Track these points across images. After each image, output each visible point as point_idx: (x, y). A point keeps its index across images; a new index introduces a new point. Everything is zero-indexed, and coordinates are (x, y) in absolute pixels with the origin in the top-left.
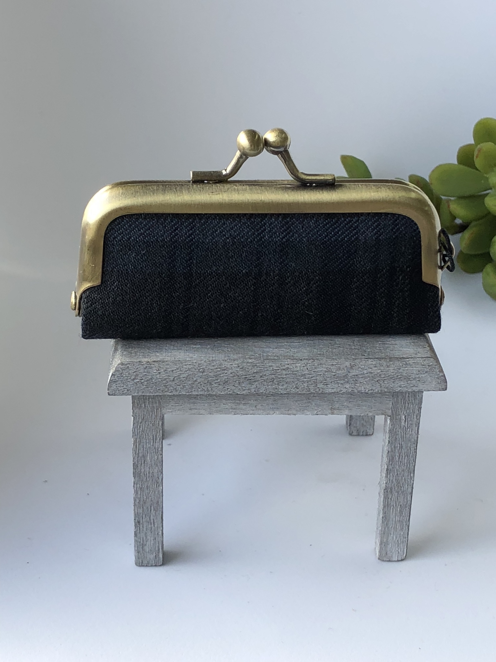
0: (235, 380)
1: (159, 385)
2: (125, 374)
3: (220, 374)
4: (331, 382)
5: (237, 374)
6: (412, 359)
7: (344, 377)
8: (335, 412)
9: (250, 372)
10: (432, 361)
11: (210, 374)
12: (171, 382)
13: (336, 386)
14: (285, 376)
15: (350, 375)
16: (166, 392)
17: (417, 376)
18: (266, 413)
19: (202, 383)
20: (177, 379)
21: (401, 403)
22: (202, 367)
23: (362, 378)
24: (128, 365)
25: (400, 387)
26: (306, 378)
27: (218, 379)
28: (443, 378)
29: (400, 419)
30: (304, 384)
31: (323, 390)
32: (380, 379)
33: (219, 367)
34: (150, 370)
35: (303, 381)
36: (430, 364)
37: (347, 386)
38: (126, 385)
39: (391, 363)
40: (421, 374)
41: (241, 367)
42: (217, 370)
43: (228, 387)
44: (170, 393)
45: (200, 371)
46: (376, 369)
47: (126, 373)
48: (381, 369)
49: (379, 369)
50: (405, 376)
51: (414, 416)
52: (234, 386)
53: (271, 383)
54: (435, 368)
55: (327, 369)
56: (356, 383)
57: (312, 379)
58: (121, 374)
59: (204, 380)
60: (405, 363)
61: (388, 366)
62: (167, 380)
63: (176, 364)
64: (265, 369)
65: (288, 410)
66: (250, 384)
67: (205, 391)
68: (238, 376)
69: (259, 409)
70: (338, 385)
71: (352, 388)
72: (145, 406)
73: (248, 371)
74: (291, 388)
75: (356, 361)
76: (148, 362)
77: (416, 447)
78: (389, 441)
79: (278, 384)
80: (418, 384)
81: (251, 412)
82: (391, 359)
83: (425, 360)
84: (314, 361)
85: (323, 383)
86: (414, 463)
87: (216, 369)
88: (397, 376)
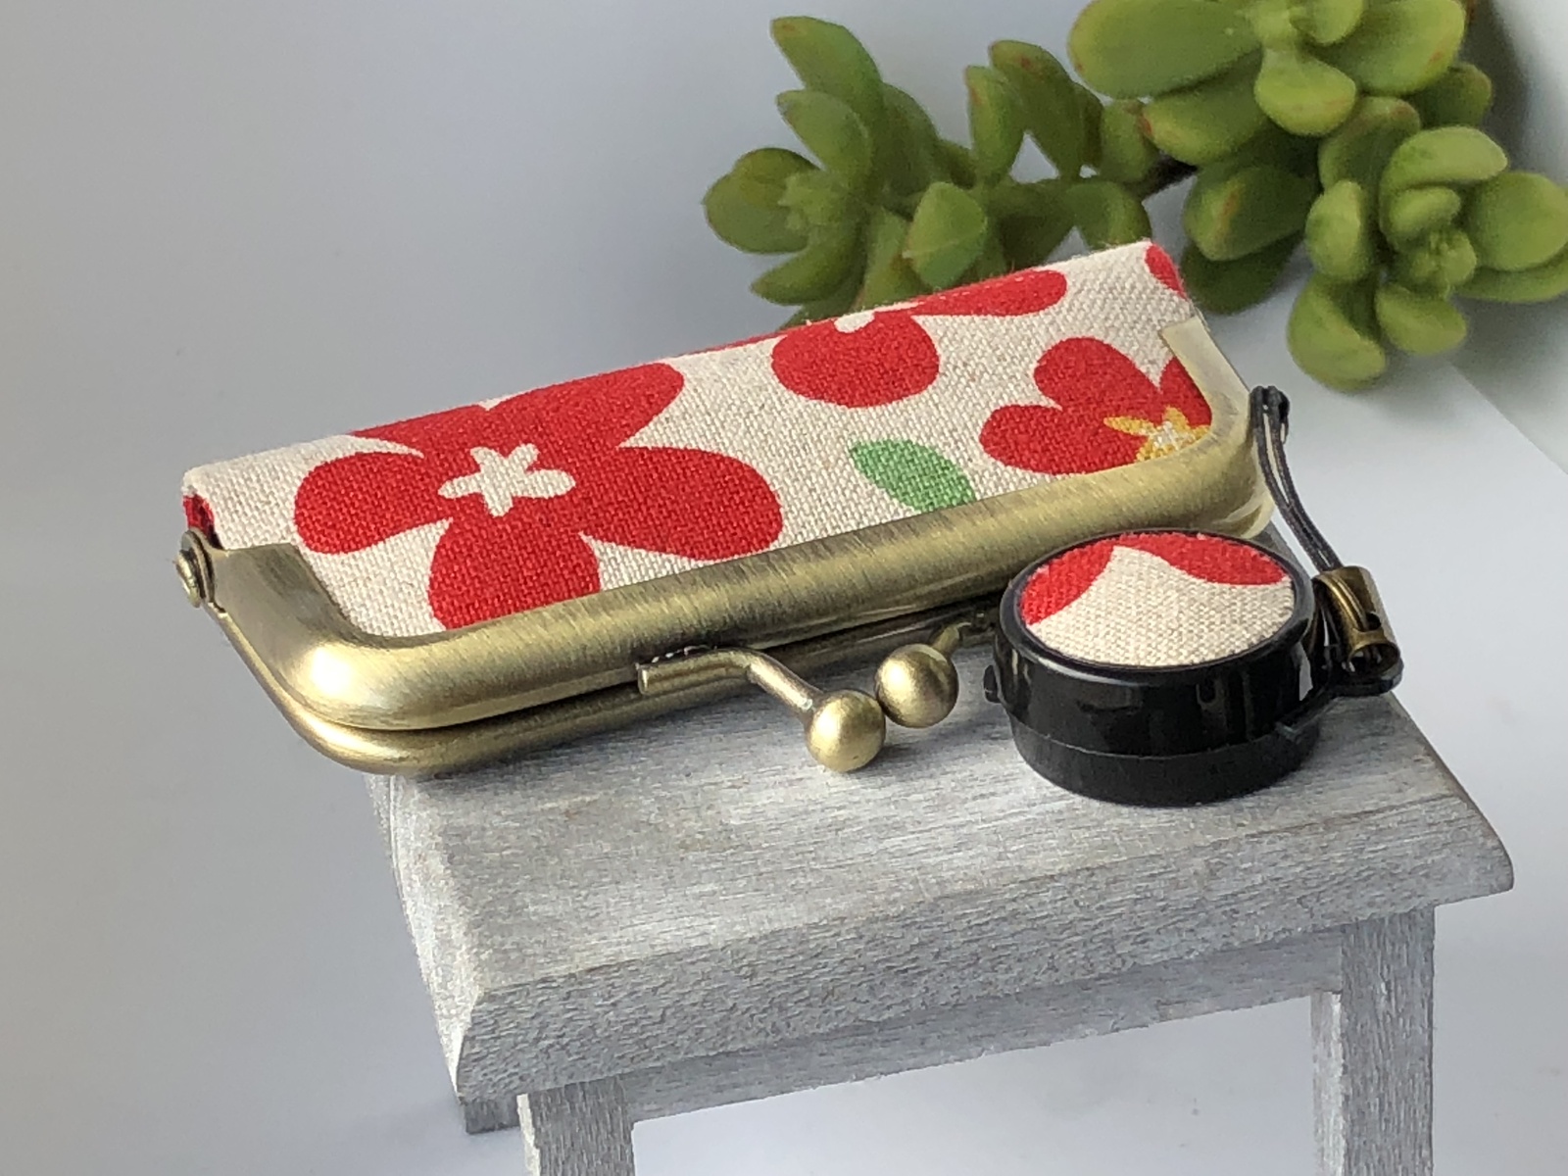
0: (856, 983)
1: (621, 1042)
2: (507, 1027)
3: (807, 972)
4: (1158, 932)
5: (863, 961)
6: (1395, 811)
7: (1194, 908)
8: (1171, 1011)
9: (898, 947)
10: (1455, 810)
11: (778, 978)
12: (656, 1026)
13: (1176, 940)
14: (1010, 941)
15: (1215, 897)
16: (643, 1059)
17: (1420, 863)
18: (957, 1057)
19: (754, 1012)
20: (673, 1014)
21: (1371, 946)
22: (745, 962)
23: (1251, 899)
24: (510, 999)
25: (1371, 904)
26: (1077, 935)
27: (801, 990)
28: (1496, 853)
29: (1373, 994)
30: (1075, 954)
31: (1136, 960)
32: (1305, 893)
33: (799, 948)
34: (580, 1000)
35: (1070, 945)
36: (1453, 818)
37: (1208, 933)
38: (516, 1063)
39: (1332, 836)
40: (1430, 854)
41: (868, 936)
42: (795, 959)
43: (839, 1008)
44: (658, 1059)
45: (742, 973)
46: (1288, 863)
47: (508, 1024)
48: (1303, 862)
49: (1297, 865)
50: (1383, 869)
51: (1413, 977)
52: (855, 1000)
53: (971, 969)
54: (1469, 828)
55: (1137, 893)
56: (1236, 919)
57: (1097, 932)
58: (493, 1031)
59: (759, 1000)
60: (1374, 828)
61: (1322, 848)
62: (645, 1022)
63: (660, 968)
64: (946, 929)
65: (1025, 1034)
66: (903, 984)
67: (768, 1035)
68: (864, 966)
69: (934, 1049)
70: (1180, 935)
71: (1224, 936)
72: (572, 1108)
73: (894, 946)
74: (1036, 974)
75: (1223, 851)
76: (572, 975)
77: (1430, 1066)
78: (1345, 1067)
79: (993, 968)
80: (1425, 887)
81: (911, 1061)
82: (1328, 824)
83: (1434, 806)
84: (1092, 875)
85: (1131, 941)
86: (1428, 1116)
87: (792, 957)
88: (1358, 874)
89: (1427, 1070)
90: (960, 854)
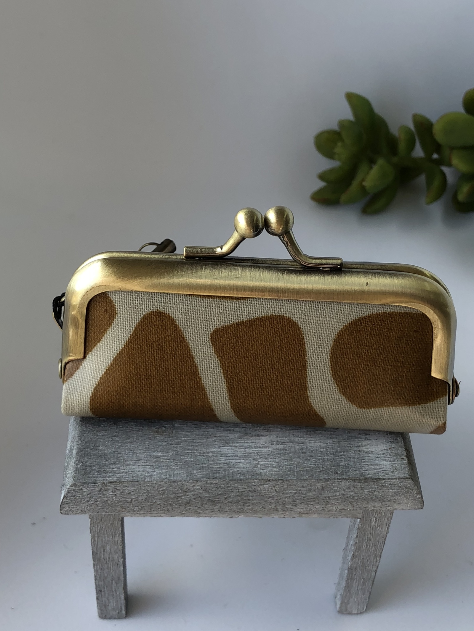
2: (79, 495)
4: (301, 503)
5: (200, 496)
6: (389, 480)
7: (314, 499)
10: (409, 483)
11: (171, 496)
15: (322, 496)
22: (162, 489)
24: (82, 487)
28: (420, 499)
29: (371, 520)
30: (272, 505)
33: (181, 488)
34: (105, 491)
35: (271, 502)
36: (408, 486)
37: (318, 506)
38: (80, 506)
39: (366, 484)
40: (397, 496)
41: (204, 488)
42: (179, 491)
43: (190, 508)
44: (128, 512)
45: (160, 492)
46: (349, 490)
48: (354, 491)
51: (385, 518)
52: (196, 506)
53: (236, 504)
55: (297, 491)
58: (74, 496)
60: (381, 484)
61: (362, 488)
70: (308, 505)
71: (323, 508)
73: (212, 493)
75: (328, 482)
76: (104, 483)
79: (244, 504)
80: (393, 505)
82: (366, 480)
83: (403, 481)
84: (283, 482)
85: (291, 504)
89: (384, 540)
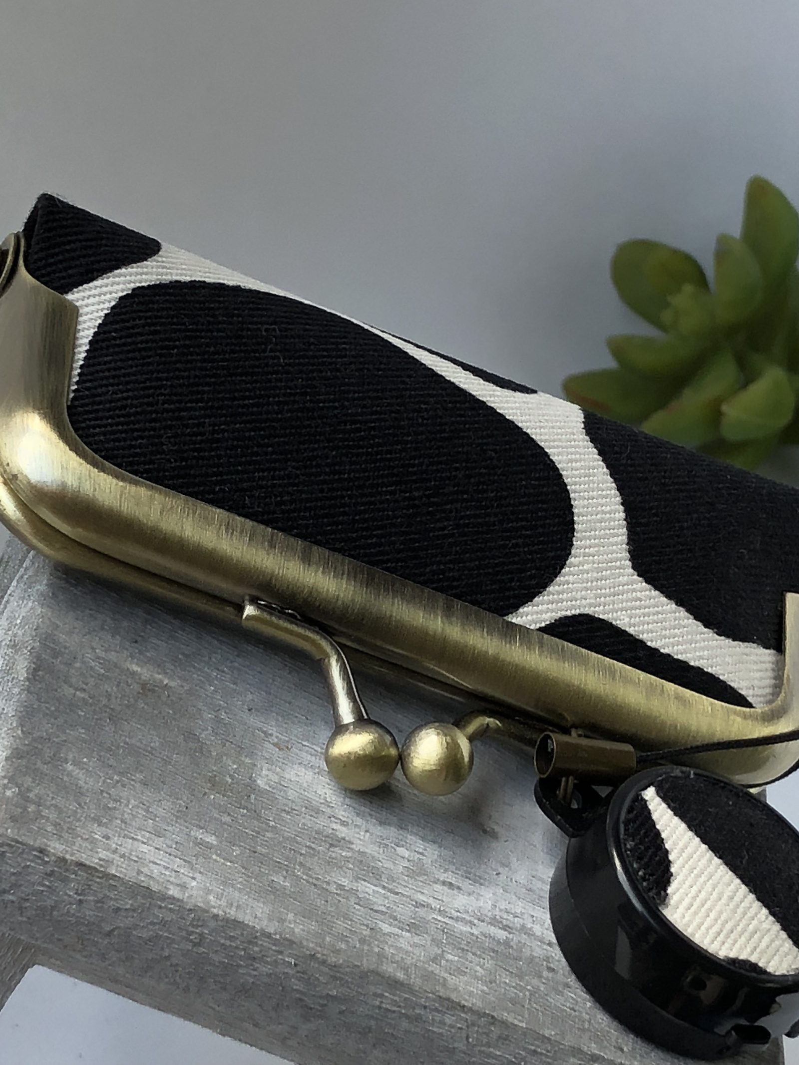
90: (408, 934)
